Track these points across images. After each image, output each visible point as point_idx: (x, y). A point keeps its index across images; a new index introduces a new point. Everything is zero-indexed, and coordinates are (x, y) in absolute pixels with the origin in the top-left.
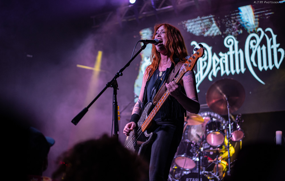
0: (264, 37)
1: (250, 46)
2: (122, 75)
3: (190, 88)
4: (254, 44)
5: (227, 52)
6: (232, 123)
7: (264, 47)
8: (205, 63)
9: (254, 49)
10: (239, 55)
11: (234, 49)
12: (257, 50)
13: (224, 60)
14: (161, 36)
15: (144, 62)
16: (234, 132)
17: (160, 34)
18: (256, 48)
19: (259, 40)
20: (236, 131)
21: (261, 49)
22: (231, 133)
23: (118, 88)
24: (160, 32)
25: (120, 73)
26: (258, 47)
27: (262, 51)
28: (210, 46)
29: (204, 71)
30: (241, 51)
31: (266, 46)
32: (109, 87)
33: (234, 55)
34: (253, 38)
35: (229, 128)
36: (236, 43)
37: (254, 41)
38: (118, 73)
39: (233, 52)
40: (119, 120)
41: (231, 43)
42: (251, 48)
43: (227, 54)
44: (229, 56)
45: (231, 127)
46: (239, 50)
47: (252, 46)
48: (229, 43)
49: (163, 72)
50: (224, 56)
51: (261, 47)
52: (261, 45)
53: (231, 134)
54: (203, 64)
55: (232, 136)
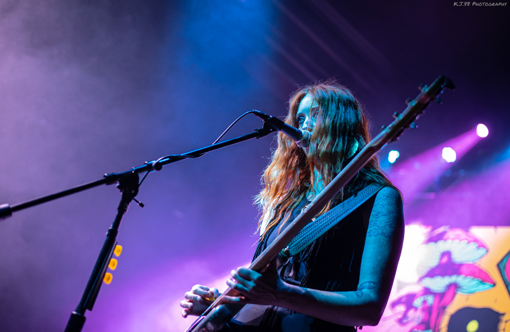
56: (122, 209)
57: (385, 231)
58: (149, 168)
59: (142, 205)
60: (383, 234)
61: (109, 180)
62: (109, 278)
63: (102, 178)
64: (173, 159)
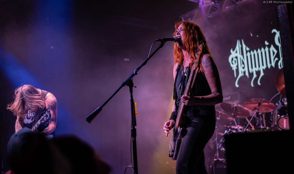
3: (211, 80)
14: (180, 34)
17: (179, 32)
24: (179, 30)
40: (136, 115)
49: (187, 68)
56: (131, 91)
57: (212, 72)
58: (133, 75)
59: (136, 87)
60: (211, 73)
61: (123, 85)
62: (137, 114)
63: (121, 85)
64: (139, 69)
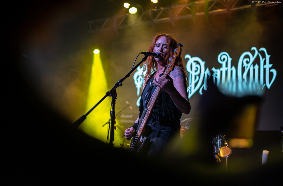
0: (258, 56)
1: (243, 64)
2: (121, 85)
4: (247, 62)
5: (219, 69)
6: (221, 139)
7: (257, 67)
8: (198, 77)
9: (247, 67)
10: (232, 72)
11: (227, 66)
12: (249, 68)
13: (217, 75)
15: (137, 71)
16: (222, 148)
18: (249, 67)
19: (252, 59)
20: (224, 147)
21: (253, 68)
22: (219, 148)
23: (117, 98)
25: (120, 83)
26: (251, 65)
27: (254, 70)
28: (203, 60)
29: (196, 85)
30: (234, 69)
31: (259, 65)
32: (108, 96)
33: (226, 72)
34: (247, 56)
35: (217, 144)
36: (230, 60)
37: (248, 59)
38: (118, 83)
39: (226, 69)
41: (224, 59)
42: (244, 66)
43: (220, 70)
44: (221, 72)
45: (219, 143)
46: (231, 67)
47: (245, 64)
48: (222, 59)
50: (217, 72)
51: (254, 66)
52: (254, 64)
53: (219, 150)
54: (196, 78)
55: (219, 152)
